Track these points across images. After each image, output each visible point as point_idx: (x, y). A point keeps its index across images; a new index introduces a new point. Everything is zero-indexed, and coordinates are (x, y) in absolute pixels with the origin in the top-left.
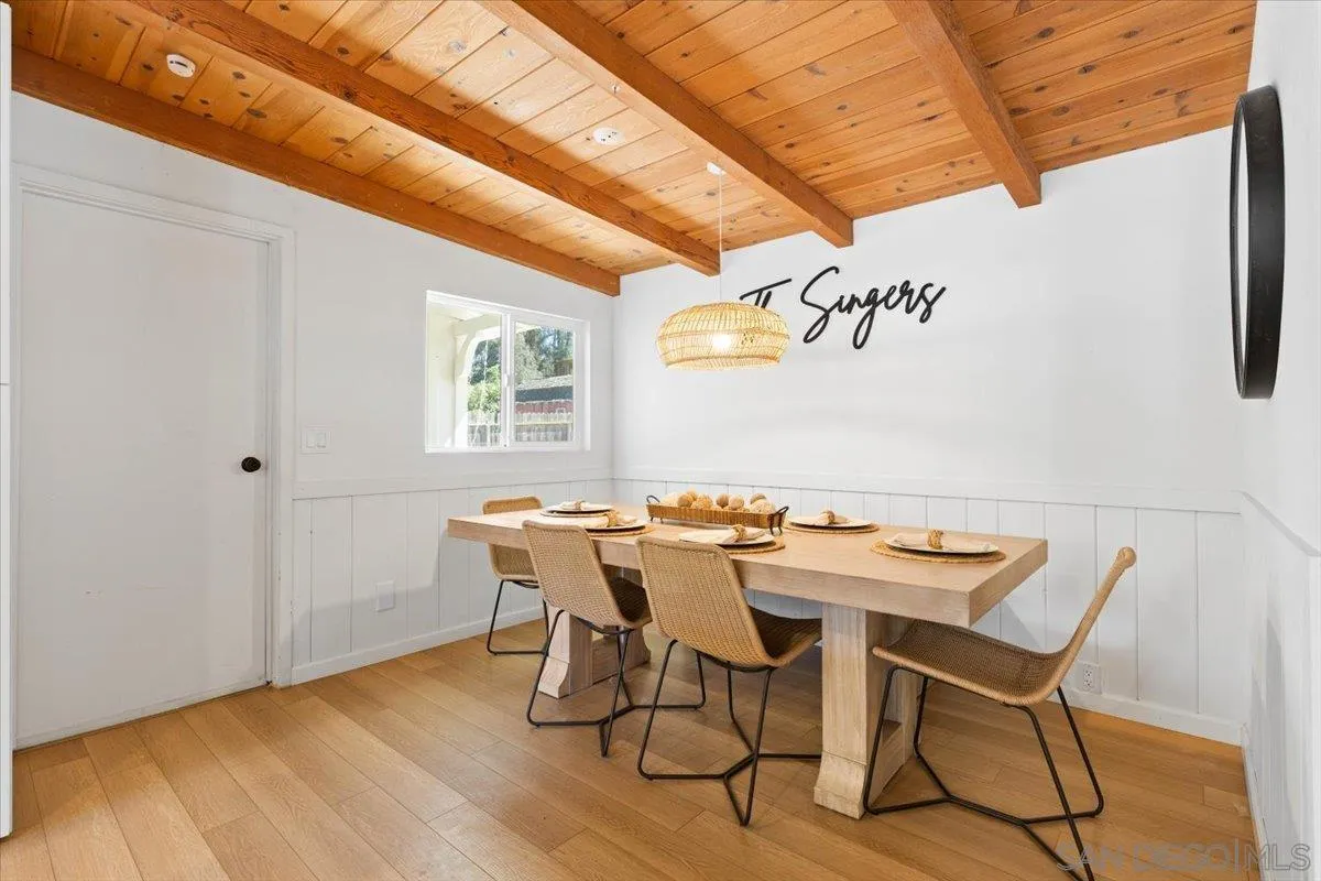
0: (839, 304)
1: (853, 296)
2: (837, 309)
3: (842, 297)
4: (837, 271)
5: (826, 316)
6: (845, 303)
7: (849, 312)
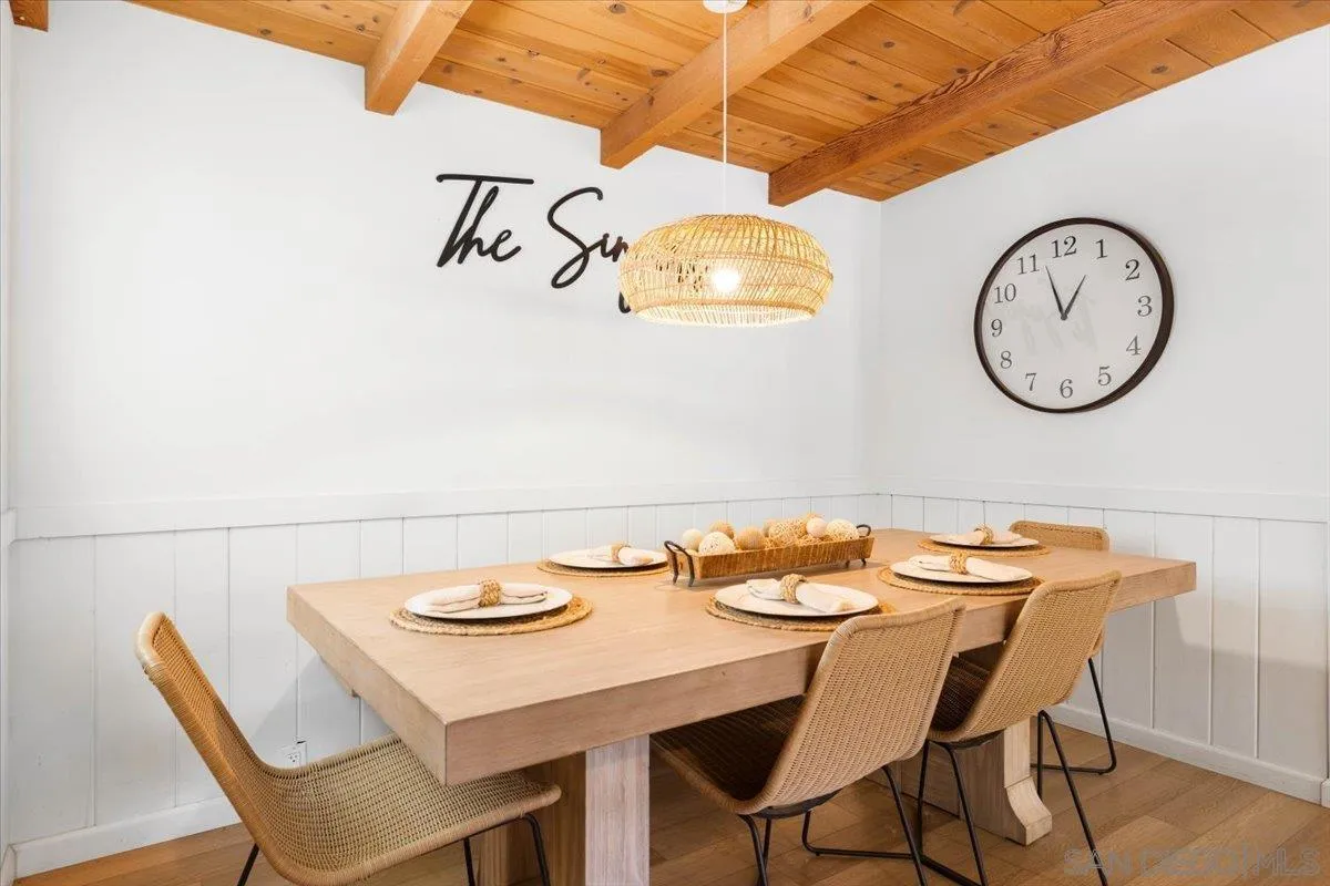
0: (602, 243)
1: (620, 239)
2: (599, 249)
3: (606, 236)
4: (600, 197)
5: (585, 253)
6: (610, 246)
7: (615, 260)
